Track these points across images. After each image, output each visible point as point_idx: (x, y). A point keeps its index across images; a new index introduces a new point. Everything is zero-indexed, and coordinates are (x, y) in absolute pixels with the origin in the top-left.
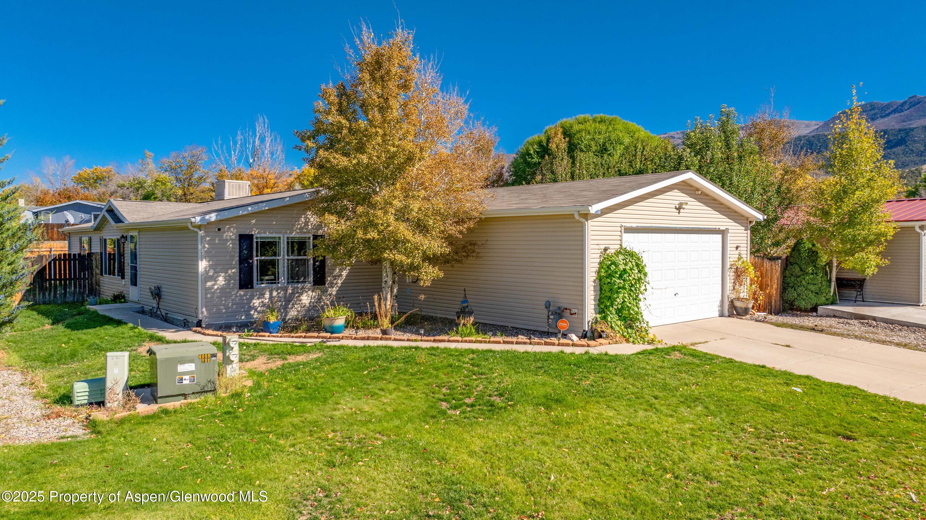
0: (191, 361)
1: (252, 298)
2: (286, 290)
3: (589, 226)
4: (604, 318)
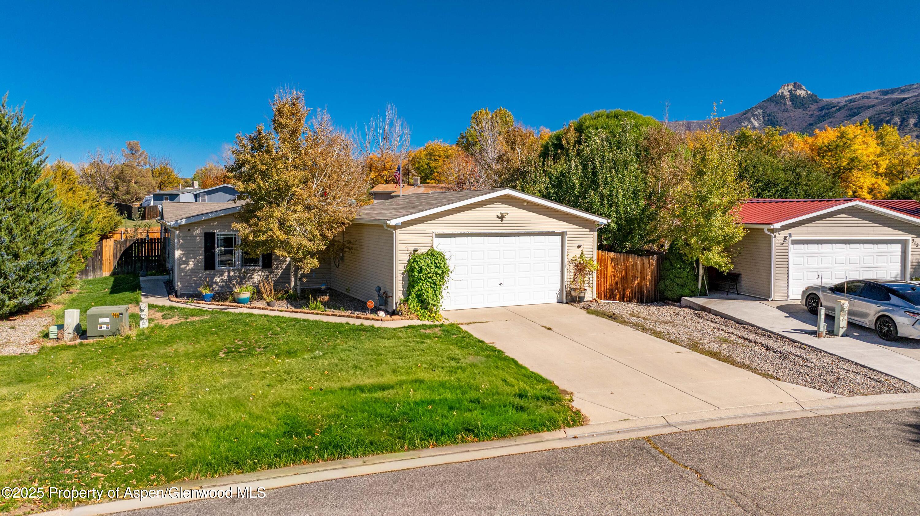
0: (106, 318)
1: (214, 276)
2: (240, 271)
3: (397, 234)
4: (407, 301)
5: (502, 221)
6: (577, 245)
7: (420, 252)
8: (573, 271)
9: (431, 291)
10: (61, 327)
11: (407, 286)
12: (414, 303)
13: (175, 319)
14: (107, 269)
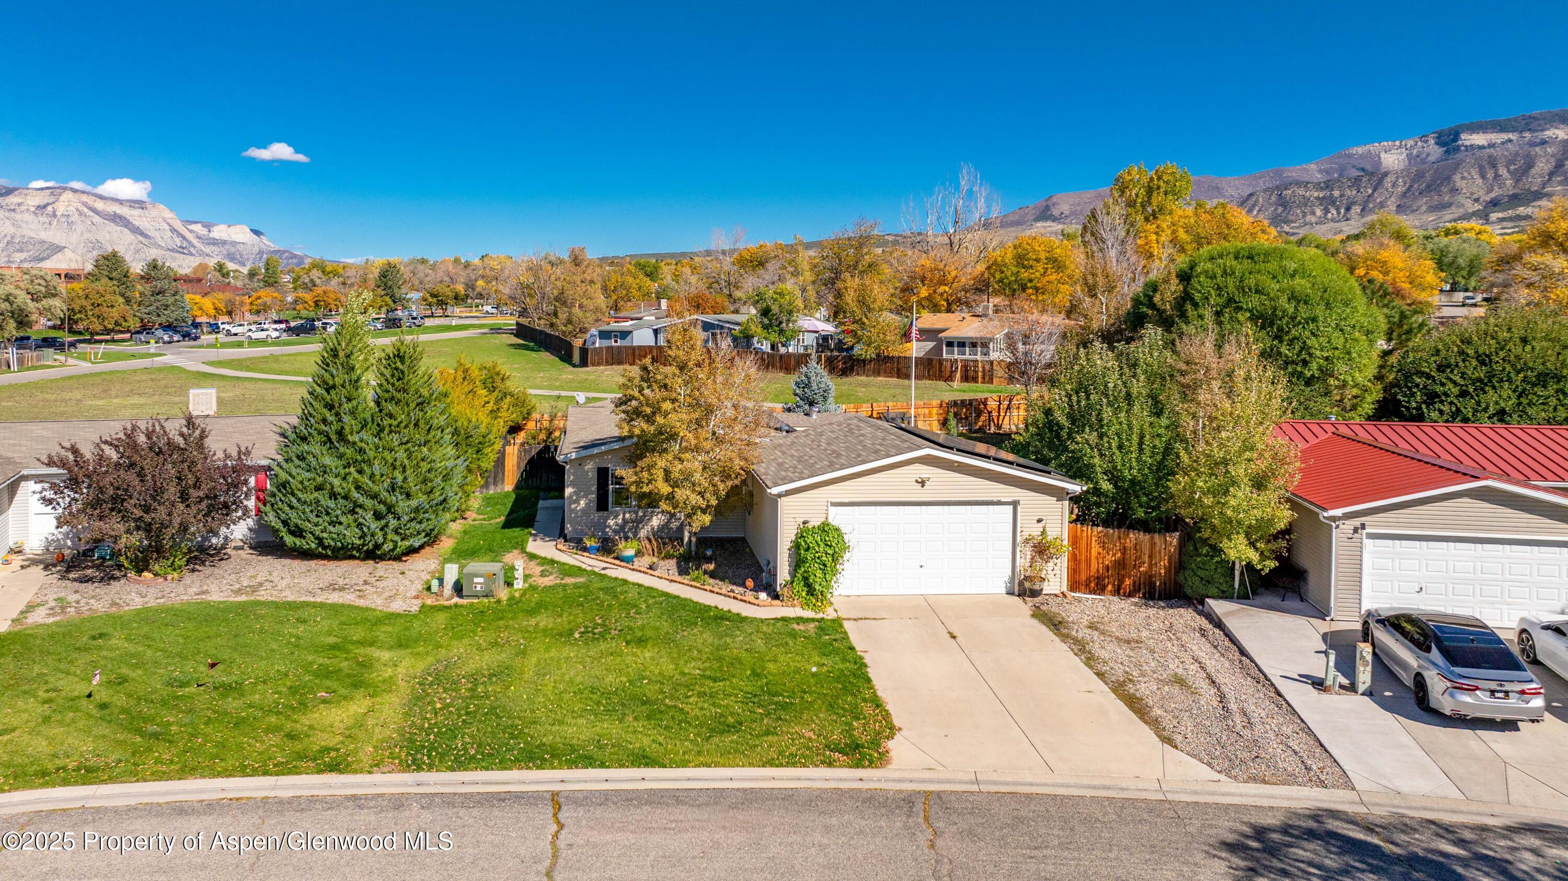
0: (481, 577)
1: (608, 518)
2: (636, 513)
3: (783, 503)
4: (792, 582)
5: (923, 486)
6: (1037, 518)
7: (810, 526)
8: (1029, 553)
9: (819, 574)
10: (441, 581)
11: (794, 564)
12: (799, 586)
13: (551, 578)
14: (510, 482)
